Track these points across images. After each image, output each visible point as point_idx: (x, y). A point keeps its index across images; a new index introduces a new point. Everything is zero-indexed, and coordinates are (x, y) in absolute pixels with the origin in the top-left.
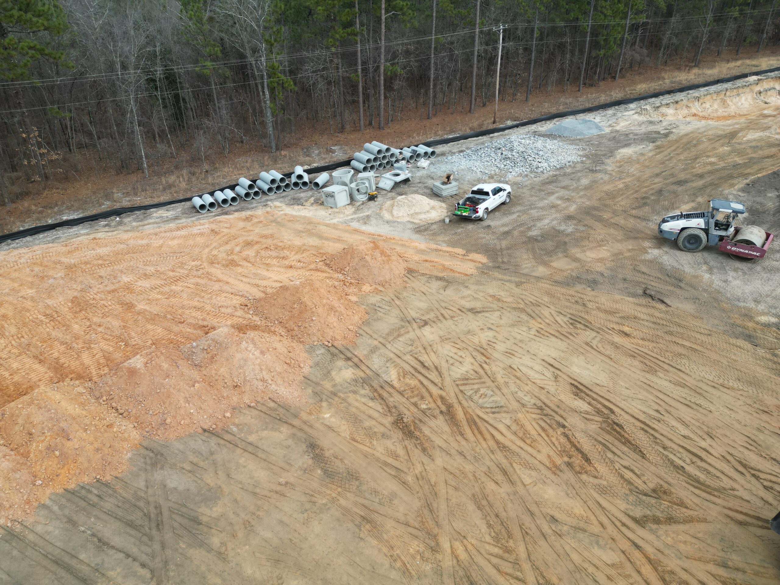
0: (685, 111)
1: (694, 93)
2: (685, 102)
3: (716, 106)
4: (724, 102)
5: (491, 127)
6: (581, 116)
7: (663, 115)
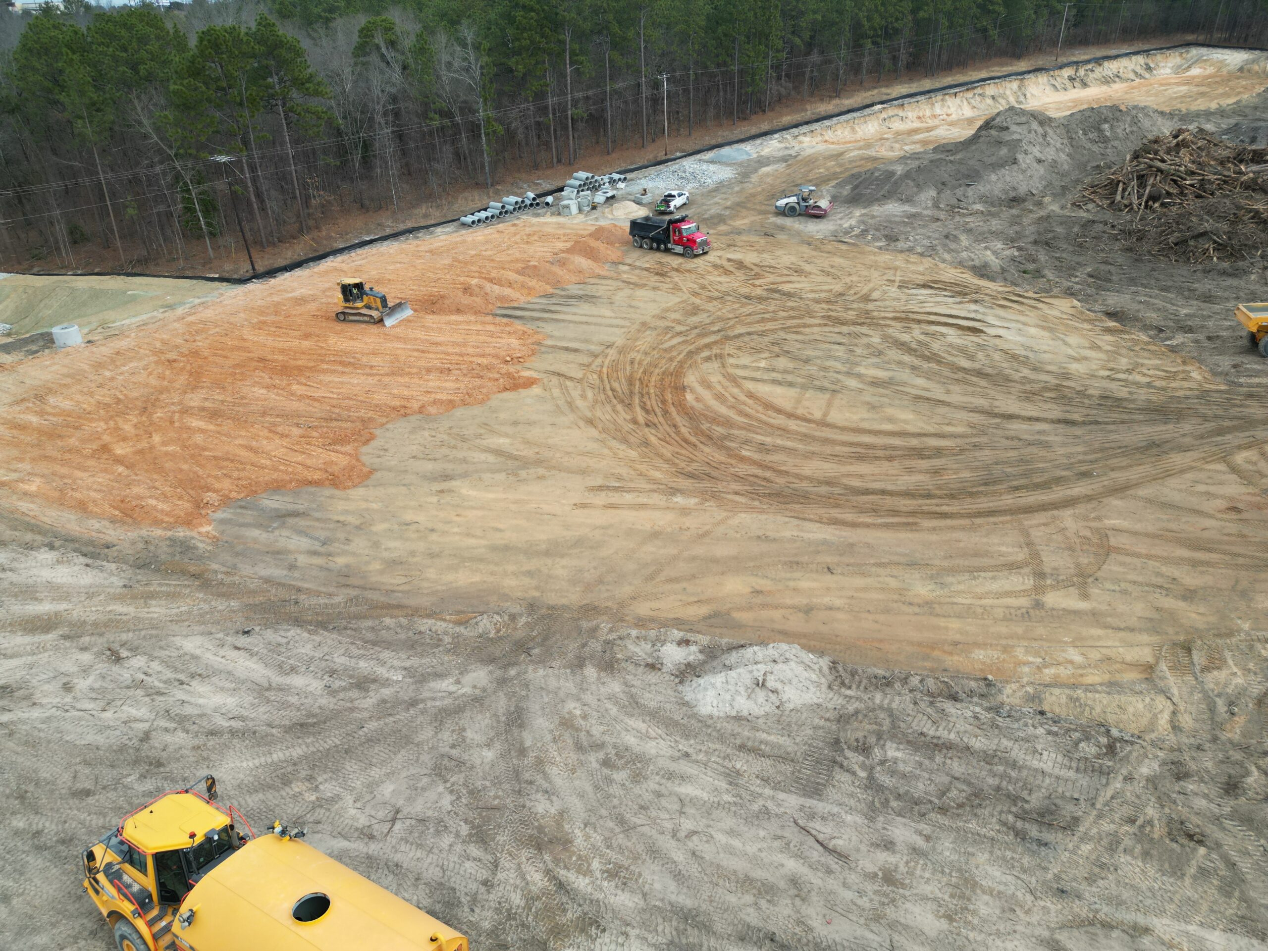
0: (819, 138)
1: (827, 123)
2: (819, 131)
3: (846, 133)
4: (853, 129)
5: (664, 158)
6: (736, 146)
7: (801, 142)
